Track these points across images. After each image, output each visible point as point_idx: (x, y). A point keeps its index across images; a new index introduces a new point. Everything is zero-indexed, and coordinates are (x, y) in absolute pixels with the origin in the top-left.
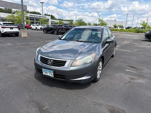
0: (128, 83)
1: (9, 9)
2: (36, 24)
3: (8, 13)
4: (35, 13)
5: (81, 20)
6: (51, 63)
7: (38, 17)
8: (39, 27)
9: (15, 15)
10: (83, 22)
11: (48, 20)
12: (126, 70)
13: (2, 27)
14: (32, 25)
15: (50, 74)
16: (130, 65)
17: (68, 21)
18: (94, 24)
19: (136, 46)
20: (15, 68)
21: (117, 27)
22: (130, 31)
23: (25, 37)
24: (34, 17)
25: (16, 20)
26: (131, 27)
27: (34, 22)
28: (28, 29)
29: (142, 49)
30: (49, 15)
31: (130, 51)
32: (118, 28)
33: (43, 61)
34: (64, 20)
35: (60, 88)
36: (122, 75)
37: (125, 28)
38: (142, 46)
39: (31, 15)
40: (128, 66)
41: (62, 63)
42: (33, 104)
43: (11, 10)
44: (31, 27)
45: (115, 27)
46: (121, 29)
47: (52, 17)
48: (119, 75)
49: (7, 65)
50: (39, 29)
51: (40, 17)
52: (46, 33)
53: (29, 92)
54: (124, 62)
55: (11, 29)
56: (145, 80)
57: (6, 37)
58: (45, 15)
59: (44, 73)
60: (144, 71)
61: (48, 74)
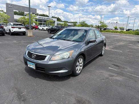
0: (106, 79)
1: (22, 12)
2: (44, 25)
3: (21, 15)
4: (43, 15)
5: (84, 22)
6: (34, 57)
7: (46, 19)
8: (45, 28)
9: (26, 17)
10: (86, 24)
11: (54, 22)
12: (109, 68)
13: (12, 27)
14: (40, 26)
15: (33, 66)
16: (115, 64)
17: (73, 23)
18: (96, 26)
19: (130, 47)
20: (12, 61)
21: (117, 29)
22: (130, 33)
23: (31, 36)
24: (43, 19)
25: (26, 22)
26: (131, 29)
27: (42, 23)
28: (36, 29)
29: (135, 50)
30: (56, 18)
31: (121, 51)
32: (119, 30)
33: (29, 55)
34: (69, 22)
35: (42, 79)
36: (103, 72)
37: (125, 30)
38: (136, 47)
39: (40, 18)
40: (112, 64)
41: (43, 58)
42: (14, 90)
43: (24, 13)
44: (39, 28)
45: (116, 29)
46: (121, 31)
47: (58, 19)
48: (100, 71)
49: (6, 58)
50: (45, 29)
51: (48, 19)
52: (50, 33)
53: (15, 80)
54: (111, 61)
55: (19, 29)
56: (124, 78)
57: (14, 35)
58: (53, 17)
59: (29, 66)
60: (126, 70)
61: (32, 67)
